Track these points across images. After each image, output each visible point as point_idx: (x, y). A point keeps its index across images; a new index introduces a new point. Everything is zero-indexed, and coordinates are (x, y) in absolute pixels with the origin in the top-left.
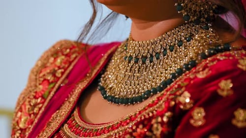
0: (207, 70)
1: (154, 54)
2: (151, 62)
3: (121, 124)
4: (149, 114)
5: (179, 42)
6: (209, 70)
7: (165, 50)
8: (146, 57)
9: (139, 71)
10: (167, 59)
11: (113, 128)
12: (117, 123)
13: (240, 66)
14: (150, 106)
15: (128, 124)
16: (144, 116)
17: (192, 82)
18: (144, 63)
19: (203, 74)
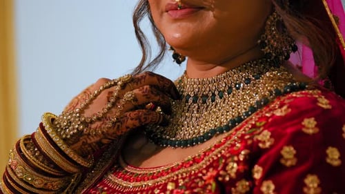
0: (285, 107)
1: (216, 93)
2: (213, 101)
3: (182, 166)
4: (217, 156)
5: (246, 79)
6: (288, 107)
7: (230, 88)
8: (207, 96)
9: (198, 111)
10: (233, 97)
11: (173, 170)
12: (178, 165)
13: (320, 105)
14: (216, 147)
15: (191, 165)
16: (213, 158)
17: (270, 120)
18: (204, 102)
19: (281, 112)
